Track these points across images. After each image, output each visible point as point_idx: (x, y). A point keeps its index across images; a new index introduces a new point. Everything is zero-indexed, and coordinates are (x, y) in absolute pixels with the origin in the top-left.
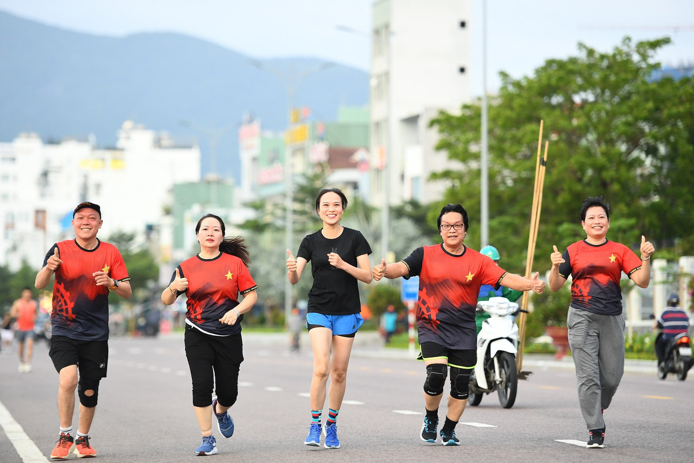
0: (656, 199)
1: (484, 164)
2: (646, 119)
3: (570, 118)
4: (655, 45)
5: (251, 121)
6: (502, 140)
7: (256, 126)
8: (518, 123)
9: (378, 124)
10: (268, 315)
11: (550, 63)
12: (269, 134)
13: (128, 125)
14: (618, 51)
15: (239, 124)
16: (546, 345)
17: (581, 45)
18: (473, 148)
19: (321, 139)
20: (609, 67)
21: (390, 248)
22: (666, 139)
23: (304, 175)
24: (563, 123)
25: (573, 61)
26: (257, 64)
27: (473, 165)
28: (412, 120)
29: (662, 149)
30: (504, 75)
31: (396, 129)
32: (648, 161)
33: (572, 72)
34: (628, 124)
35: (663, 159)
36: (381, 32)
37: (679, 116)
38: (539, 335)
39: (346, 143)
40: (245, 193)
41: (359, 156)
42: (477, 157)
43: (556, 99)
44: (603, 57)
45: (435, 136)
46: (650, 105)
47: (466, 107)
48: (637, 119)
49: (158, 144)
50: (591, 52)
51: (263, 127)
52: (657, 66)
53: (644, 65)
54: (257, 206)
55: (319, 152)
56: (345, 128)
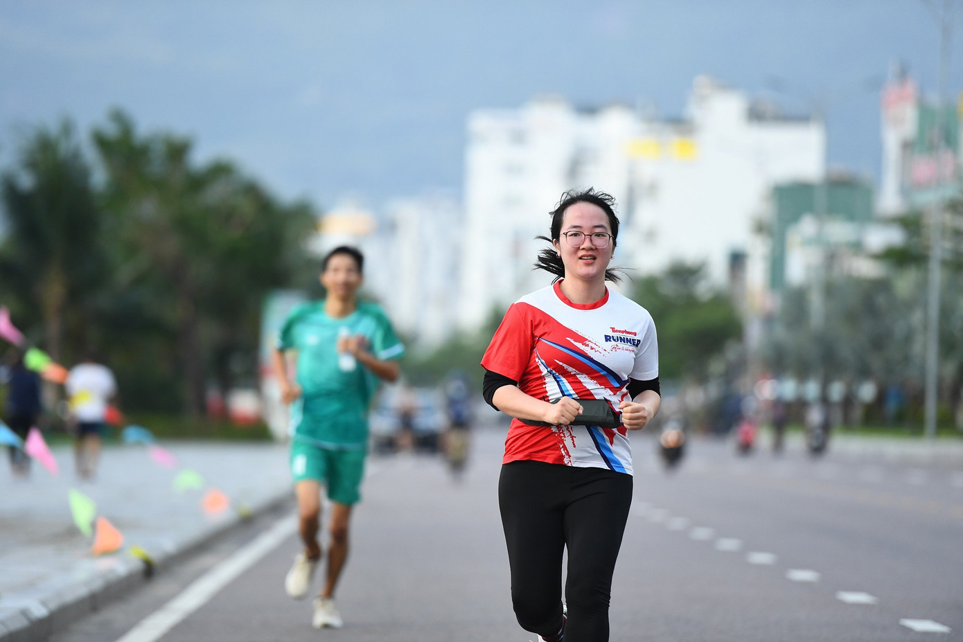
49: (755, 115)
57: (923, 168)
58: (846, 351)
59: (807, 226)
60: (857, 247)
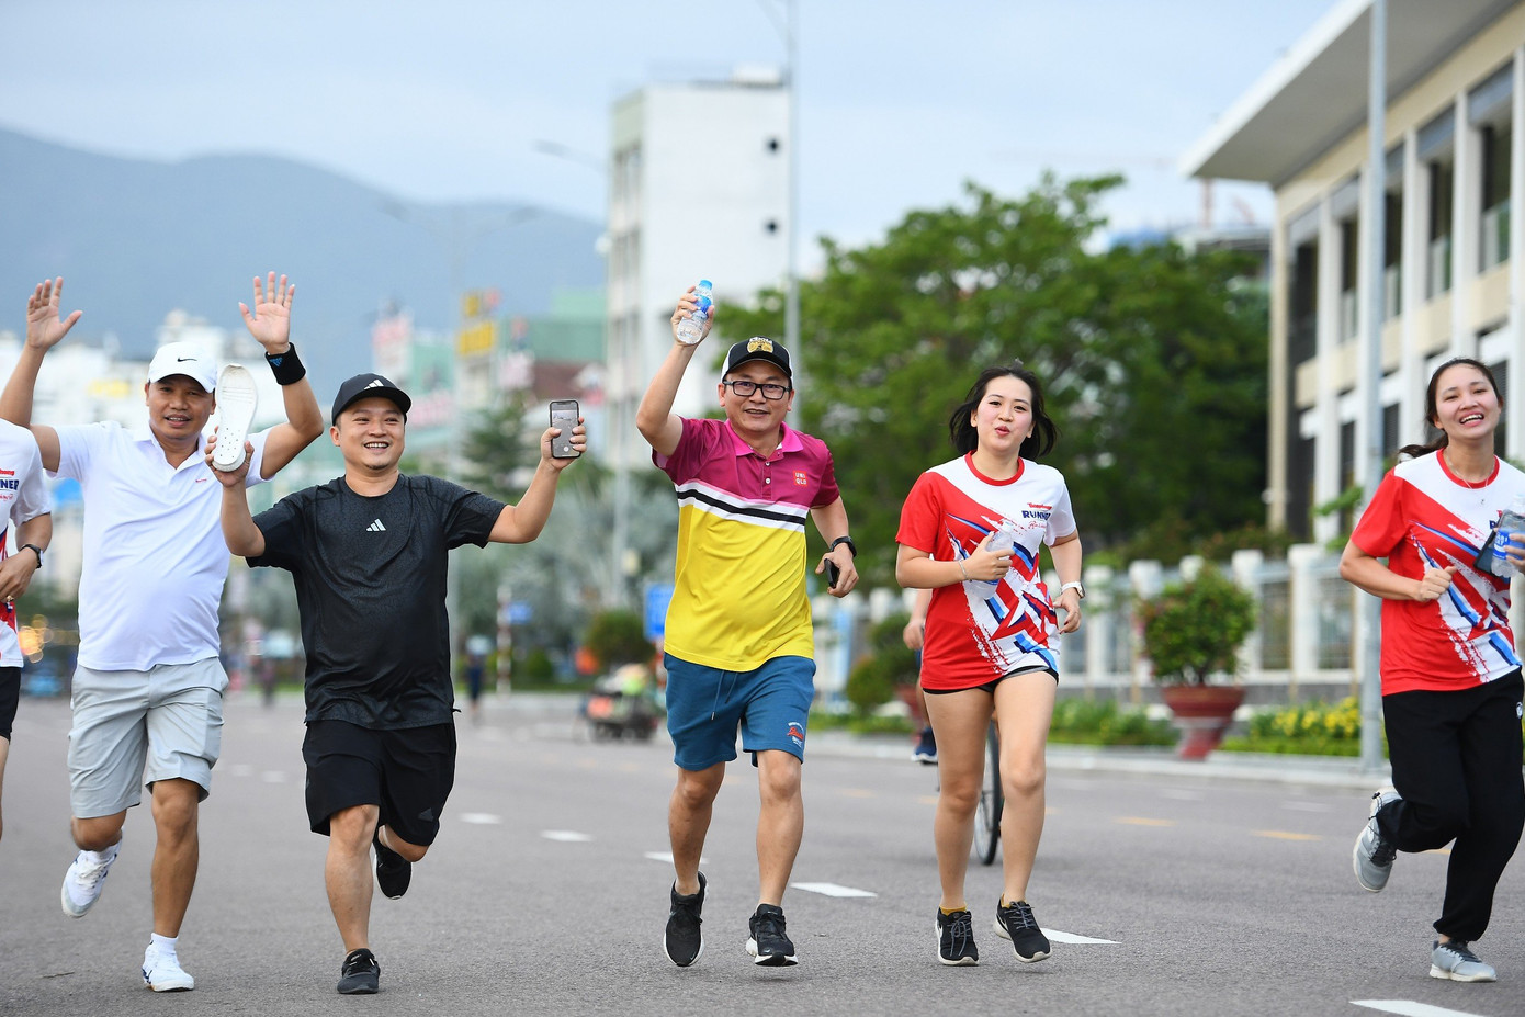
0: (1105, 460)
2: (1086, 317)
3: (953, 314)
4: (1100, 185)
5: (394, 311)
6: (830, 351)
7: (403, 324)
8: (861, 321)
9: (619, 323)
11: (914, 218)
12: (427, 338)
13: (176, 318)
14: (1034, 199)
15: (371, 319)
16: (897, 719)
17: (970, 187)
19: (519, 346)
20: (1021, 224)
21: (631, 542)
22: (1118, 353)
23: (485, 412)
24: (940, 321)
25: (952, 213)
29: (1115, 373)
30: (827, 243)
32: (1090, 394)
33: (951, 234)
34: (1053, 326)
35: (1116, 389)
36: (627, 156)
37: (1142, 314)
38: (884, 700)
39: (566, 354)
41: (588, 377)
43: (927, 283)
44: (1008, 207)
46: (1090, 292)
47: (766, 294)
48: (1068, 317)
50: (987, 198)
51: (417, 324)
52: (1103, 223)
53: (1079, 224)
55: (516, 370)
56: (563, 328)
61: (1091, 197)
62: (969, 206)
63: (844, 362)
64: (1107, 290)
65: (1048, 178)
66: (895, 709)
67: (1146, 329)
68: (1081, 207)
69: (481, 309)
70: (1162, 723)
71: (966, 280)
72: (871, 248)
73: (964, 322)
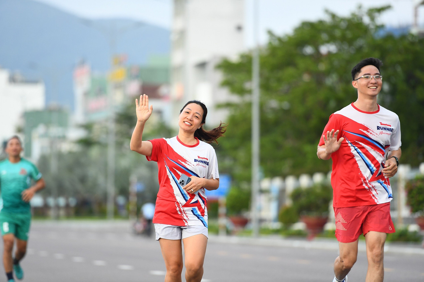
1: (255, 97)
4: (380, 10)
5: (83, 63)
10: (95, 208)
11: (304, 24)
12: (97, 73)
14: (353, 15)
15: (73, 67)
17: (327, 11)
18: (247, 86)
19: (135, 77)
24: (312, 66)
25: (321, 22)
26: (87, 22)
27: (247, 98)
28: (202, 65)
30: (270, 33)
31: (191, 73)
37: (398, 63)
38: (295, 222)
40: (78, 117)
42: (250, 92)
43: (309, 50)
45: (219, 76)
49: (12, 80)
50: (333, 16)
51: (93, 68)
52: (382, 27)
53: (372, 27)
54: (88, 127)
56: (152, 70)
57: (94, 103)
58: (67, 184)
59: (41, 129)
60: (63, 138)
61: (376, 14)
62: (327, 18)
63: (274, 84)
64: (384, 52)
65: (360, 7)
66: (300, 226)
67: (399, 69)
68: (372, 19)
69: (119, 62)
70: (415, 233)
71: (324, 49)
72: (287, 35)
73: (322, 67)
